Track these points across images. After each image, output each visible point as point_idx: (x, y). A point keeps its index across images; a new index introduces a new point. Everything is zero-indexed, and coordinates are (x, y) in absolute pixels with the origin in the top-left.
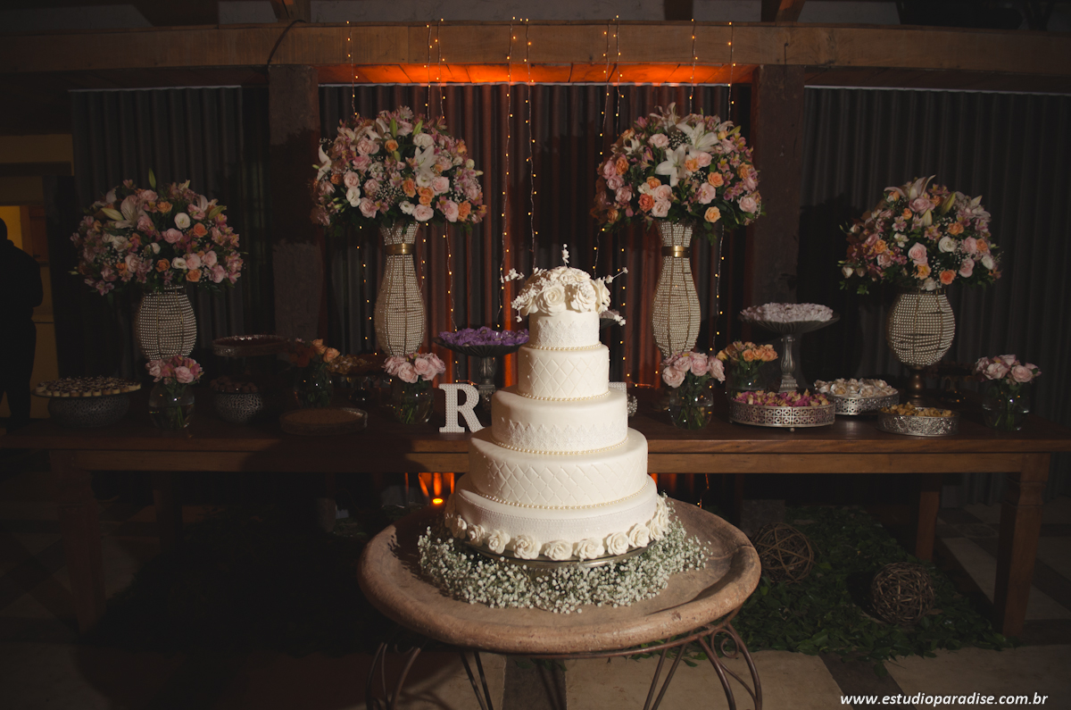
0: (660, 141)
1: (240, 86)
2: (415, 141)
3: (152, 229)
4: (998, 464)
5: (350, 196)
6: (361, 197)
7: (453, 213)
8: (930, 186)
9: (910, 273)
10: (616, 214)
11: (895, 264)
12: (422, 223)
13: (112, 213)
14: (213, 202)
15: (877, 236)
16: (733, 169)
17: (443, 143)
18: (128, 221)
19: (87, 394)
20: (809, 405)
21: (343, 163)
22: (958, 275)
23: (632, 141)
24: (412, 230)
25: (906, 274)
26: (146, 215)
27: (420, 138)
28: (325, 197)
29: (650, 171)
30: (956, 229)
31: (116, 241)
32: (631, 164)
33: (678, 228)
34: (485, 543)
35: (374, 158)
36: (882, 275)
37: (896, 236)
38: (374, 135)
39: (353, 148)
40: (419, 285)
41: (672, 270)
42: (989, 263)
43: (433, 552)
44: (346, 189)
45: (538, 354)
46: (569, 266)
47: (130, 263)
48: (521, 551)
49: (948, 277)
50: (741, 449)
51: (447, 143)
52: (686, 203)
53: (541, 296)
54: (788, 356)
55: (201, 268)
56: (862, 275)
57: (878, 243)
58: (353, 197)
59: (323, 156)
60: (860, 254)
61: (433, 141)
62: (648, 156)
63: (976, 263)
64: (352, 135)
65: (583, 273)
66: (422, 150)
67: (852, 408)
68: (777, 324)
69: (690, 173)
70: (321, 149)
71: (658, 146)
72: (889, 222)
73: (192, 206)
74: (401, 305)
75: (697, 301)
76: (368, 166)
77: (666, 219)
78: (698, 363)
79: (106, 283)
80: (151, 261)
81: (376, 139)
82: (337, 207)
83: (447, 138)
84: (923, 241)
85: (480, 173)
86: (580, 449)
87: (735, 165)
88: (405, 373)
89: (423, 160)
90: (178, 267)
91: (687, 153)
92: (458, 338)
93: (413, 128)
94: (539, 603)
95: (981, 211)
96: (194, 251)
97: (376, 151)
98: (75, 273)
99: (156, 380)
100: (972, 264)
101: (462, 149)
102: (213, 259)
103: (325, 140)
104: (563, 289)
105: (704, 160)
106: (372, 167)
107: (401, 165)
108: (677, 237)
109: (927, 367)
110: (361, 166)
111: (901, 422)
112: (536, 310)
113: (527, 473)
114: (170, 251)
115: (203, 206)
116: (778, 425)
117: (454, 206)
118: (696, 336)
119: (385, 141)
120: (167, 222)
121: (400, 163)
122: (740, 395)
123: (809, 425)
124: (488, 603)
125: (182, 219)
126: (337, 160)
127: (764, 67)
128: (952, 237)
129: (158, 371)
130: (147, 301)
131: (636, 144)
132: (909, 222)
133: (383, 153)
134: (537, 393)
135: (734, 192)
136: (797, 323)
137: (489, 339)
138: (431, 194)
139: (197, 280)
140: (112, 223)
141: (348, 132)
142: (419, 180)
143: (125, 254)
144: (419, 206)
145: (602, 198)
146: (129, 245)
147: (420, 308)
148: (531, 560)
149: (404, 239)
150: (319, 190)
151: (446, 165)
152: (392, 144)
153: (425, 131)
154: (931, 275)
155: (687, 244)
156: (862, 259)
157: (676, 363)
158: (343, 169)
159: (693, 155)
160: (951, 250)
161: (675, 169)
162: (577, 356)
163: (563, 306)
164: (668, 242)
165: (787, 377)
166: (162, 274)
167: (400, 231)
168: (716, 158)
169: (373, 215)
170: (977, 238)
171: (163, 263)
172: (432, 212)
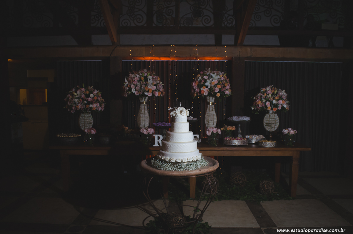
0: (206, 77)
1: (101, 61)
2: (148, 77)
3: (85, 98)
4: (287, 154)
5: (132, 90)
6: (135, 91)
7: (157, 94)
8: (272, 88)
9: (266, 109)
10: (196, 95)
11: (263, 106)
12: (149, 97)
13: (75, 94)
14: (98, 91)
15: (259, 100)
16: (224, 84)
17: (154, 78)
18: (79, 96)
19: (70, 137)
20: (241, 140)
21: (131, 82)
22: (278, 109)
23: (200, 77)
24: (147, 98)
25: (265, 109)
26: (83, 95)
27: (149, 77)
28: (126, 90)
29: (204, 85)
30: (277, 98)
31: (76, 100)
32: (199, 83)
33: (211, 98)
34: (165, 159)
35: (138, 81)
36: (260, 109)
37: (263, 100)
38: (138, 76)
39: (133, 79)
40: (148, 111)
41: (210, 108)
42: (285, 106)
43: (154, 163)
44: (132, 89)
45: (175, 124)
46: (181, 107)
47: (79, 106)
48: (171, 160)
49: (275, 110)
50: (224, 150)
51: (155, 78)
52: (212, 92)
53: (176, 112)
54: (239, 129)
55: (96, 107)
56: (256, 109)
57: (259, 101)
58: (133, 91)
59: (126, 81)
60: (255, 104)
61: (152, 78)
62: (203, 81)
63: (282, 106)
64: (133, 76)
65: (184, 108)
66: (150, 80)
67: (254, 142)
68: (236, 121)
69: (213, 85)
70: (125, 79)
71: (205, 79)
72: (261, 96)
73: (93, 92)
74: (144, 116)
75: (216, 116)
76: (137, 83)
77: (207, 96)
78: (215, 130)
79: (73, 110)
80: (85, 105)
81: (139, 77)
82: (130, 93)
83: (155, 77)
84: (269, 101)
85: (163, 84)
86: (183, 142)
87: (224, 83)
88: (145, 132)
89: (150, 82)
90: (91, 107)
91: (212, 80)
92: (157, 124)
93: (147, 74)
94: (175, 170)
95: (285, 93)
96: (94, 103)
97: (139, 80)
98: (65, 108)
99: (86, 133)
100: (281, 106)
101: (159, 79)
102: (98, 105)
103: (126, 77)
104: (180, 111)
105: (216, 82)
106: (138, 84)
107: (145, 83)
108: (211, 100)
109: (273, 132)
110: (135, 83)
111: (263, 144)
112: (175, 115)
113: (173, 146)
114: (89, 103)
115: (96, 92)
116: (234, 144)
117: (157, 93)
118: (216, 124)
119: (141, 78)
120: (88, 96)
121: (144, 83)
122: (225, 138)
123: (241, 145)
124: (165, 170)
125: (92, 95)
126: (129, 82)
127: (234, 57)
128: (276, 100)
129: (87, 131)
130: (82, 115)
131: (200, 78)
132: (266, 97)
133: (140, 81)
134: (175, 131)
135: (223, 90)
136: (240, 121)
137: (165, 125)
138: (151, 90)
139: (95, 110)
140: (75, 96)
141: (132, 75)
142: (149, 87)
143: (78, 103)
144: (149, 93)
145: (193, 91)
146: (80, 101)
147: (148, 117)
148: (174, 162)
149: (145, 100)
150: (125, 89)
151: (155, 83)
152: (142, 78)
153: (150, 75)
154: (271, 109)
155: (213, 102)
156: (256, 105)
157: (209, 130)
158: (131, 84)
159: (213, 81)
160: (276, 103)
161: (210, 84)
162: (183, 124)
163: (180, 114)
164: (209, 101)
165: (240, 135)
166: (87, 108)
167: (144, 98)
168: (219, 82)
169: (138, 95)
170: (282, 100)
171: (87, 106)
172: (152, 94)
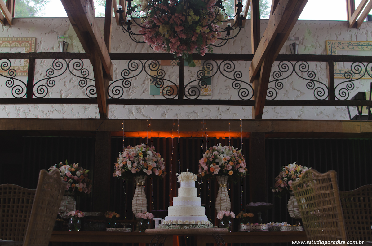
0: (216, 153)
6: (132, 168)
7: (157, 173)
9: (289, 189)
10: (204, 174)
11: (285, 186)
12: (148, 176)
18: (63, 173)
24: (145, 177)
27: (148, 152)
29: (213, 161)
32: (208, 159)
33: (223, 178)
37: (284, 179)
39: (130, 155)
41: (221, 191)
51: (156, 154)
52: (223, 170)
54: (260, 218)
55: (82, 188)
56: (277, 191)
57: (280, 181)
58: (129, 167)
61: (152, 153)
62: (213, 157)
64: (129, 151)
66: (149, 155)
69: (224, 162)
73: (80, 170)
74: (141, 200)
77: (218, 175)
78: (228, 213)
80: (70, 184)
81: (136, 152)
82: (125, 170)
87: (237, 160)
88: (143, 216)
89: (149, 158)
90: (77, 186)
93: (146, 149)
96: (81, 183)
97: (136, 155)
101: (160, 155)
102: (85, 186)
103: (121, 152)
105: (228, 158)
106: (135, 159)
108: (223, 181)
110: (132, 159)
114: (75, 182)
116: (251, 230)
120: (74, 174)
121: (143, 158)
125: (78, 173)
126: (125, 157)
127: (252, 132)
132: (288, 175)
135: (237, 167)
138: (151, 167)
142: (148, 163)
144: (148, 171)
145: (200, 169)
147: (146, 201)
151: (156, 160)
152: (141, 153)
153: (150, 150)
155: (226, 183)
158: (127, 160)
159: (225, 157)
161: (220, 161)
164: (220, 183)
167: (142, 177)
168: (232, 158)
169: (135, 172)
171: (73, 185)
172: (152, 172)
